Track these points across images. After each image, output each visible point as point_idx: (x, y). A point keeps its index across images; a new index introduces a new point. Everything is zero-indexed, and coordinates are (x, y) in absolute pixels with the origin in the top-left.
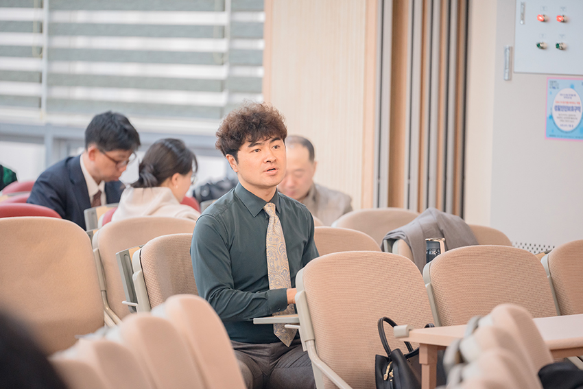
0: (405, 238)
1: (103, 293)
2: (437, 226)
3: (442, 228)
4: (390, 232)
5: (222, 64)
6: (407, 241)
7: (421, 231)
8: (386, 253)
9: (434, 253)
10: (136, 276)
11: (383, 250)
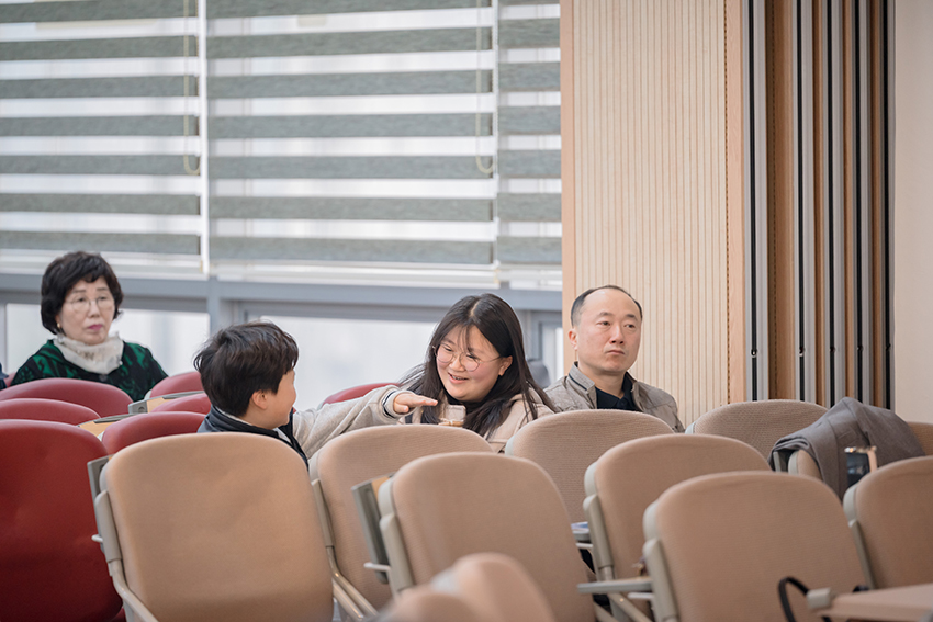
0: (807, 447)
1: (329, 551)
2: (857, 426)
3: (865, 430)
4: (782, 439)
5: (491, 176)
6: (811, 452)
7: (833, 436)
8: (778, 473)
9: (860, 471)
10: (385, 523)
11: (774, 469)
